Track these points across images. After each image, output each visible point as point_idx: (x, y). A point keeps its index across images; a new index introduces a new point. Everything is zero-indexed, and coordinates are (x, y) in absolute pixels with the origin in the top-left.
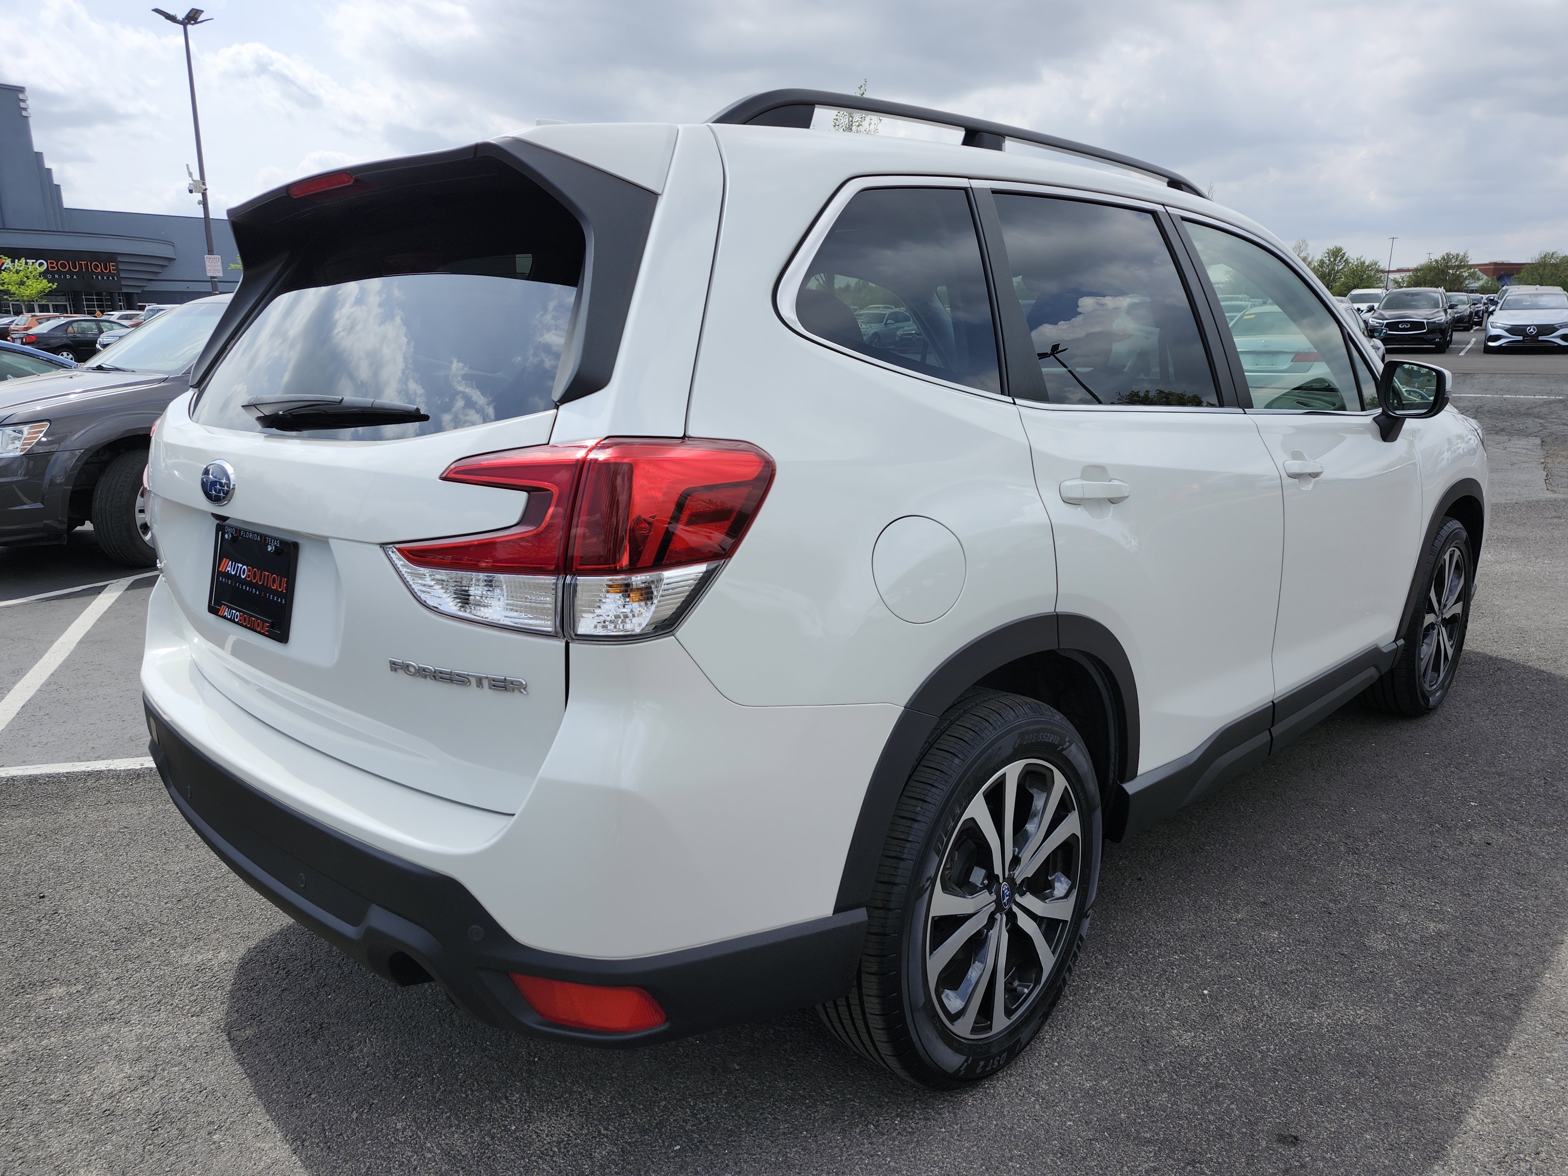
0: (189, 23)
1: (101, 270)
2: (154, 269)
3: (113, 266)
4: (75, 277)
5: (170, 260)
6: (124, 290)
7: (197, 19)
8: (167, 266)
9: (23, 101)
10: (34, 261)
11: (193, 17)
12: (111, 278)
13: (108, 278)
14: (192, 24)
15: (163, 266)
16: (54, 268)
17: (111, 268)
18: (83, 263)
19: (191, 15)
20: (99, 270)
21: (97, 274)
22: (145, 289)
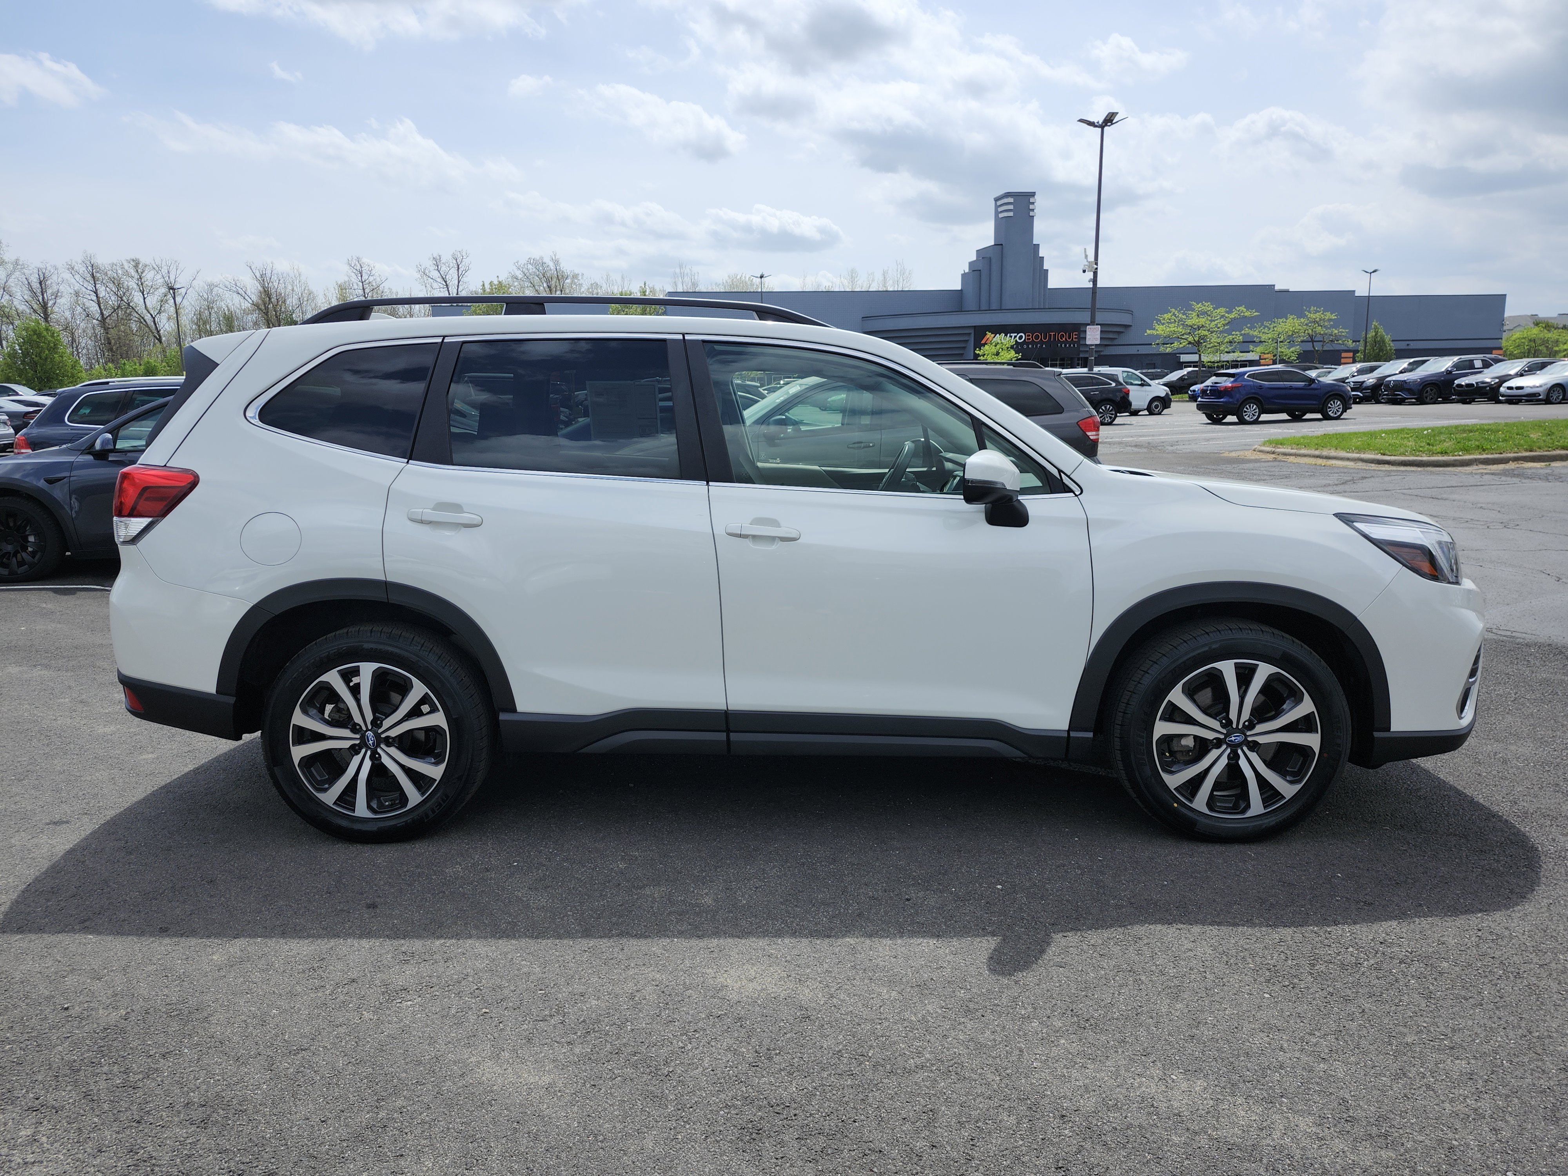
0: (1106, 125)
1: (1066, 339)
2: (1111, 336)
3: (1075, 335)
4: (1044, 346)
5: (1127, 327)
6: (1081, 355)
7: (1113, 120)
8: (1123, 332)
9: (1033, 203)
10: (1016, 334)
11: (1109, 120)
12: (1072, 346)
13: (1070, 346)
14: (1109, 126)
15: (1119, 333)
16: (1030, 339)
17: (1074, 336)
18: (1052, 334)
19: (1108, 118)
20: (1064, 339)
21: (1062, 343)
22: (1102, 353)
